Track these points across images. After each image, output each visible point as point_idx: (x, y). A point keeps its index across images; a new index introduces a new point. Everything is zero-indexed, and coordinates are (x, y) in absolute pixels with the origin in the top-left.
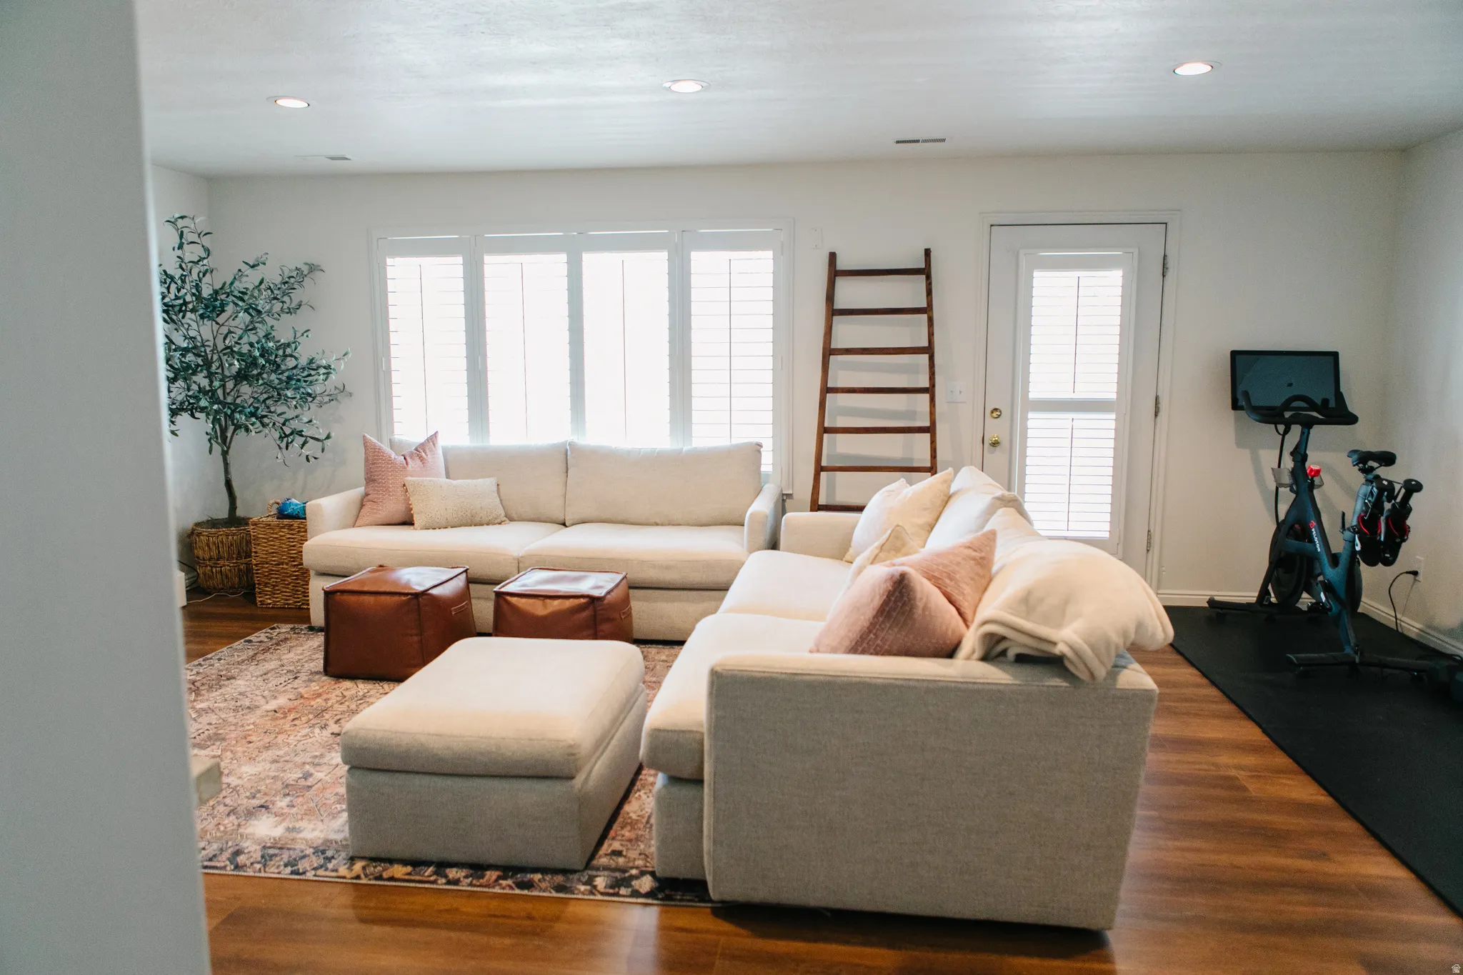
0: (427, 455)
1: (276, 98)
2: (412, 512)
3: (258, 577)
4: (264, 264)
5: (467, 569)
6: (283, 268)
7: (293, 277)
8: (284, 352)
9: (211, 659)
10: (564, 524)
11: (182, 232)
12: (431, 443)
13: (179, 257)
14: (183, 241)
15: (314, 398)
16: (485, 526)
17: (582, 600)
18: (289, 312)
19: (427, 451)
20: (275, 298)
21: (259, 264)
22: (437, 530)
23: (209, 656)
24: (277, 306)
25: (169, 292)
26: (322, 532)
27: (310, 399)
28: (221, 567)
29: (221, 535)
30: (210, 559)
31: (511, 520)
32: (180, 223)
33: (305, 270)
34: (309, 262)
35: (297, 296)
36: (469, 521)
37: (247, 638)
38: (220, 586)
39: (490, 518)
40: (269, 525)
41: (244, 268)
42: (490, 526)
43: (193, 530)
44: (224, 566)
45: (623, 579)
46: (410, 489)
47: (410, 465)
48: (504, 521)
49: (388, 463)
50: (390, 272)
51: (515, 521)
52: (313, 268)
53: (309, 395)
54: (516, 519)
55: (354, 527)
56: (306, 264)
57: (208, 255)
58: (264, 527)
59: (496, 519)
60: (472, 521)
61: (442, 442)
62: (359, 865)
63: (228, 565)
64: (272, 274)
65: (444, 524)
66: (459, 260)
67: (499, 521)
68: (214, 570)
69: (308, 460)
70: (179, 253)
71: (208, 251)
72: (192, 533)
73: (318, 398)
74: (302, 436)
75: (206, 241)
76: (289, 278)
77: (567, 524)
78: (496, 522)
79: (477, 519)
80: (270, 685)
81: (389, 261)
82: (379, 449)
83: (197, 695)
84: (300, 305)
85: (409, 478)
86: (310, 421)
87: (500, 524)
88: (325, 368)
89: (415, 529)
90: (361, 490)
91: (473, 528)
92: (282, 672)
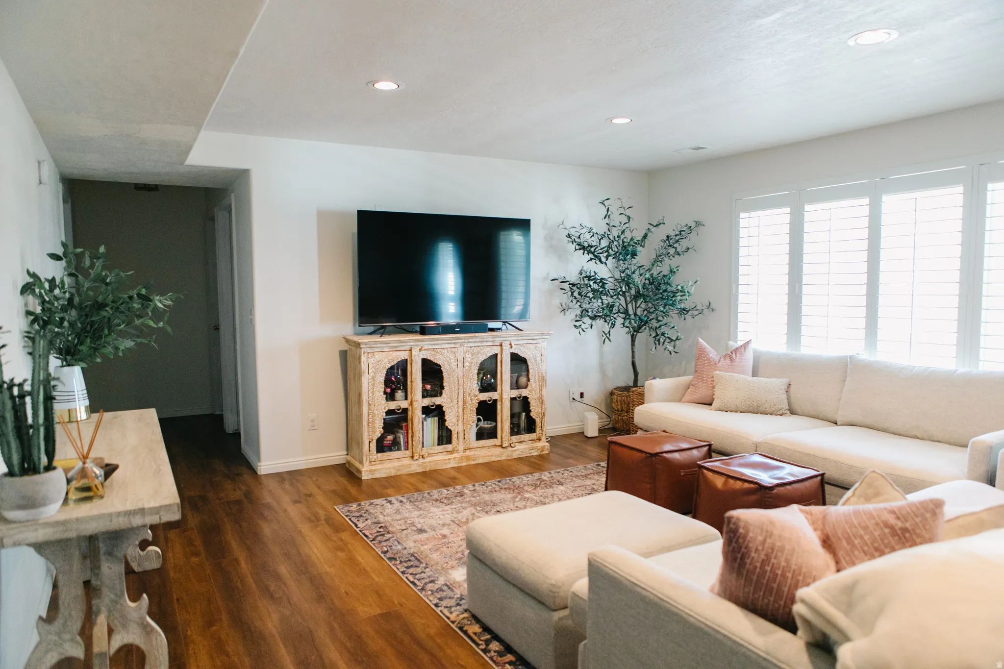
0: (736, 356)
1: (611, 119)
2: (714, 397)
3: (632, 426)
4: (664, 224)
5: (712, 444)
6: (677, 225)
7: (684, 231)
8: (664, 281)
9: (568, 470)
10: (836, 424)
11: (608, 208)
12: (743, 348)
13: (607, 224)
14: (609, 213)
15: (688, 312)
16: (769, 416)
17: (752, 486)
18: (679, 254)
19: (738, 354)
20: (670, 246)
21: (660, 224)
22: (729, 413)
23: (568, 469)
24: (672, 251)
25: (600, 244)
26: (650, 402)
27: (685, 312)
28: (623, 416)
29: (624, 396)
30: (618, 410)
31: (793, 412)
32: (606, 203)
33: (693, 225)
34: (696, 220)
35: (684, 243)
36: (755, 409)
37: (600, 463)
38: (622, 428)
39: (773, 409)
40: (640, 393)
41: (651, 227)
42: (774, 416)
43: (612, 391)
44: (624, 416)
45: (815, 476)
46: (716, 379)
47: (720, 363)
48: (786, 413)
49: (706, 360)
50: (743, 223)
51: (800, 415)
52: (698, 224)
53: (684, 309)
54: (800, 413)
55: (680, 401)
56: (695, 221)
57: (629, 221)
58: (636, 394)
59: (778, 411)
60: (757, 410)
61: (753, 346)
62: (466, 615)
63: (626, 416)
64: (669, 229)
65: (734, 408)
66: (788, 210)
67: (781, 412)
68: (619, 417)
69: (670, 353)
70: (607, 221)
71: (629, 218)
72: (612, 394)
73: (690, 312)
74: (665, 337)
75: (628, 212)
76: (681, 231)
77: (838, 423)
78: (778, 413)
79: (762, 409)
80: (572, 494)
81: (742, 215)
82: (703, 349)
83: (535, 489)
84: (688, 249)
85: (718, 372)
86: (673, 327)
87: (781, 415)
88: (681, 291)
89: (711, 409)
90: (691, 377)
91: (759, 415)
92: (589, 488)
